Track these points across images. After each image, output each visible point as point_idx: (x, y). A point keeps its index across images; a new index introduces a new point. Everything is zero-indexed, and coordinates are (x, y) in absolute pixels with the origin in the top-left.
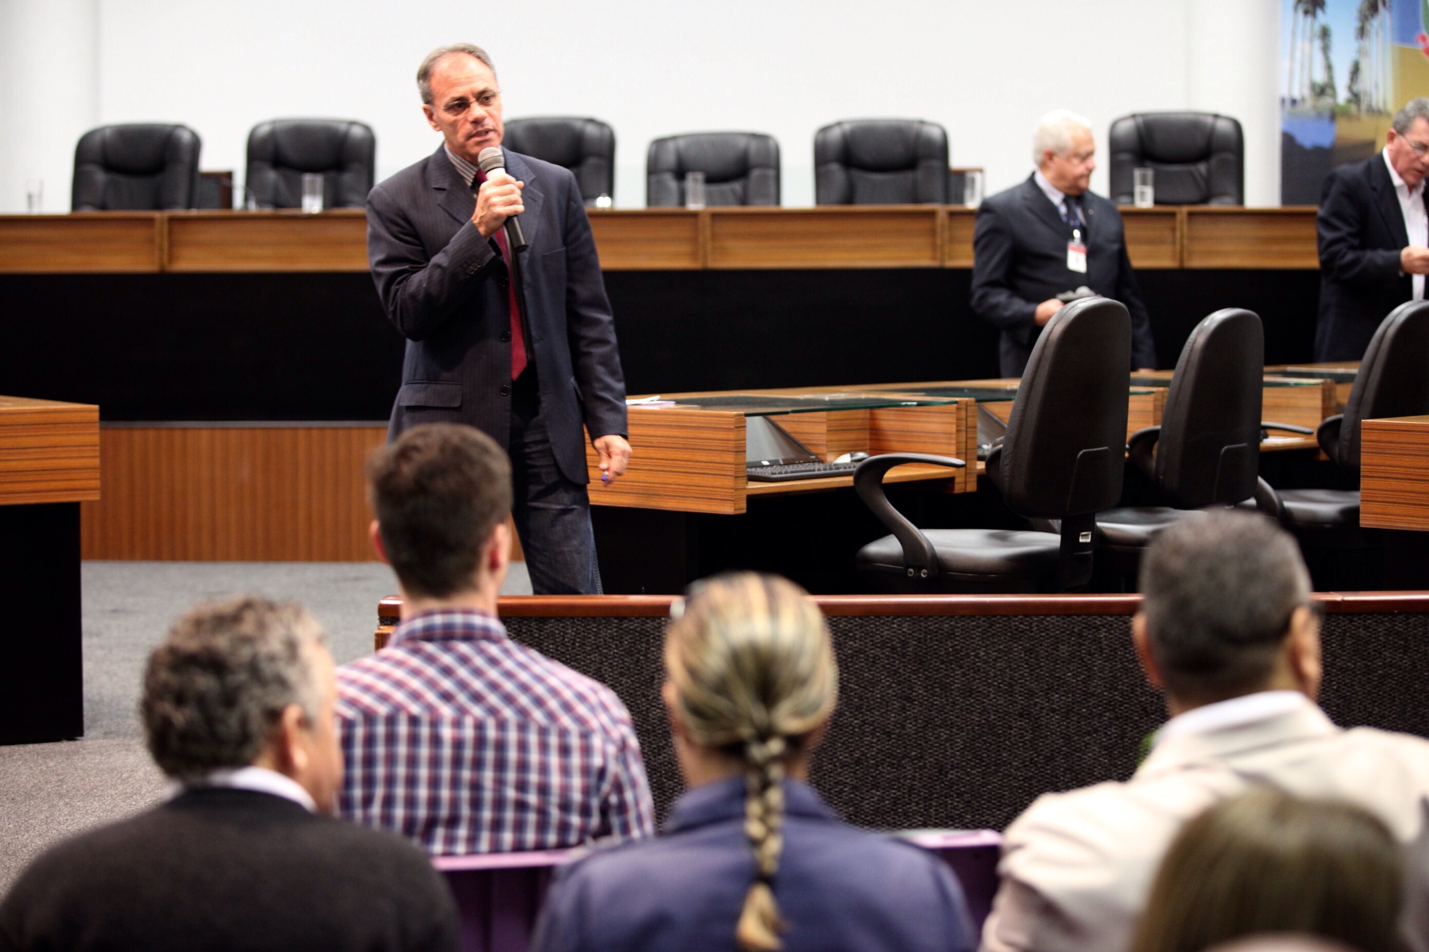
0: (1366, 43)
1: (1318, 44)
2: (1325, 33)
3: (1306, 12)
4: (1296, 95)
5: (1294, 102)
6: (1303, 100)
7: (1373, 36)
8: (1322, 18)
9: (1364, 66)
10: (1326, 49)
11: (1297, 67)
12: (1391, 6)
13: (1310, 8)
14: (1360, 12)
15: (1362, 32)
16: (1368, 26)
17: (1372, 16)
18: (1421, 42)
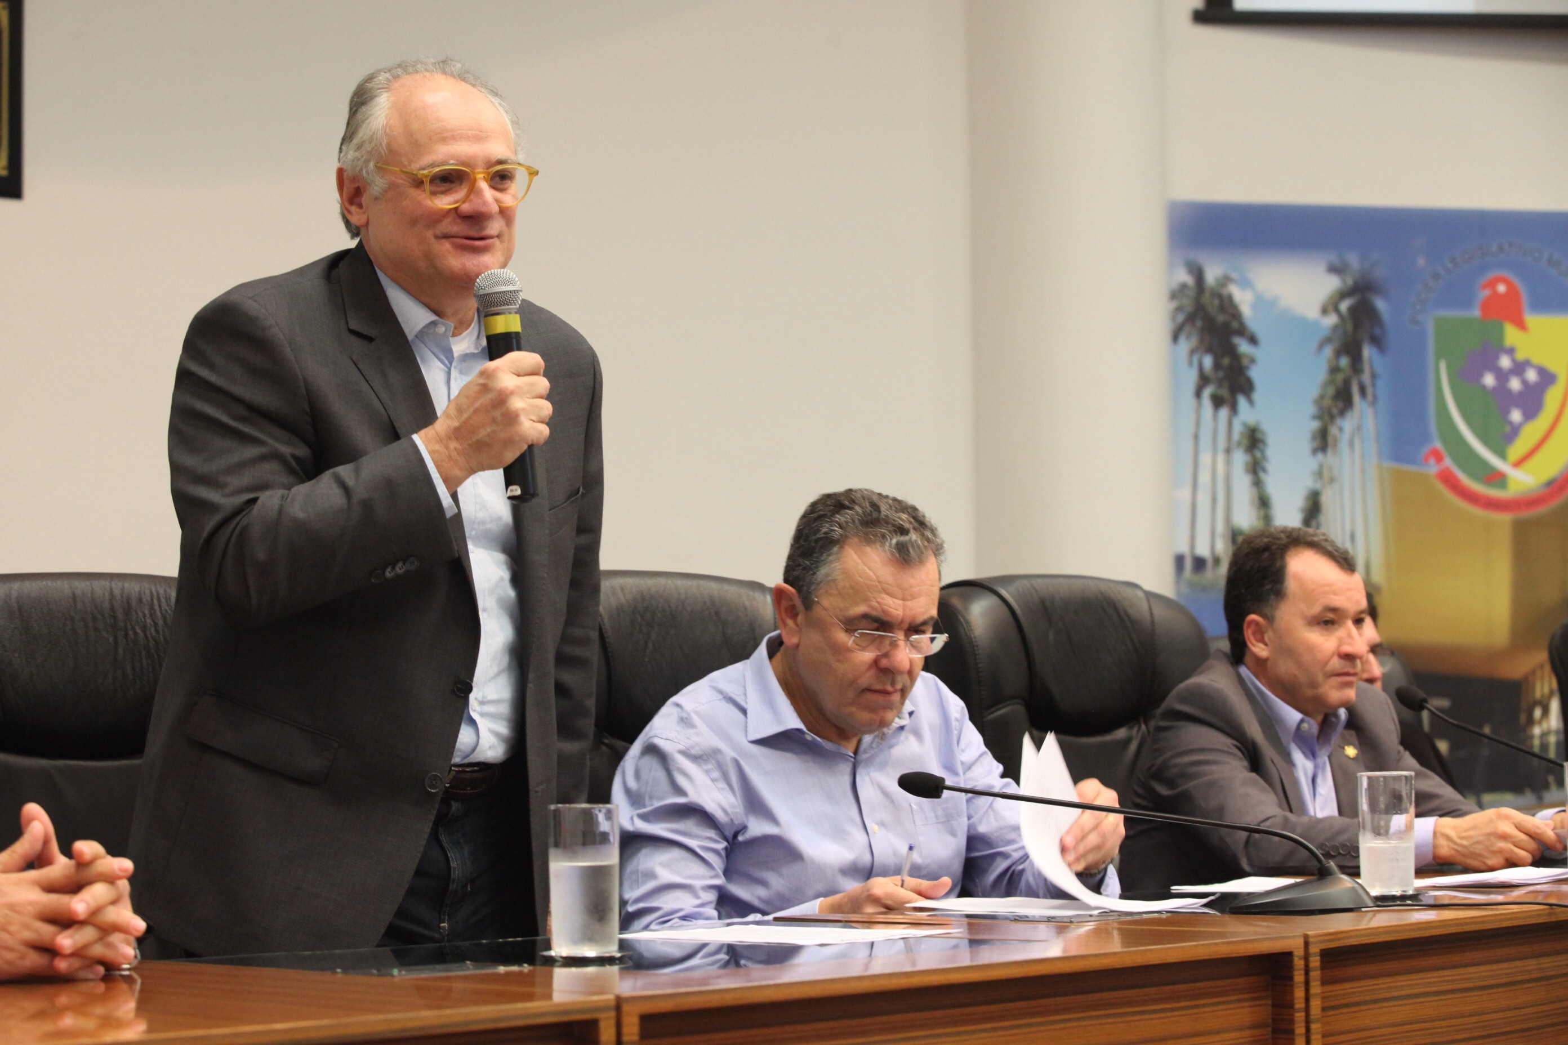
0: (1330, 459)
1: (1240, 458)
2: (1254, 440)
3: (1218, 402)
4: (1203, 550)
5: (1199, 563)
6: (1217, 561)
7: (1344, 445)
8: (1247, 413)
9: (1326, 500)
10: (1256, 469)
11: (1204, 499)
12: (1375, 397)
13: (1224, 392)
14: (1319, 401)
15: (1323, 441)
16: (1333, 430)
17: (1342, 413)
18: (1432, 461)
